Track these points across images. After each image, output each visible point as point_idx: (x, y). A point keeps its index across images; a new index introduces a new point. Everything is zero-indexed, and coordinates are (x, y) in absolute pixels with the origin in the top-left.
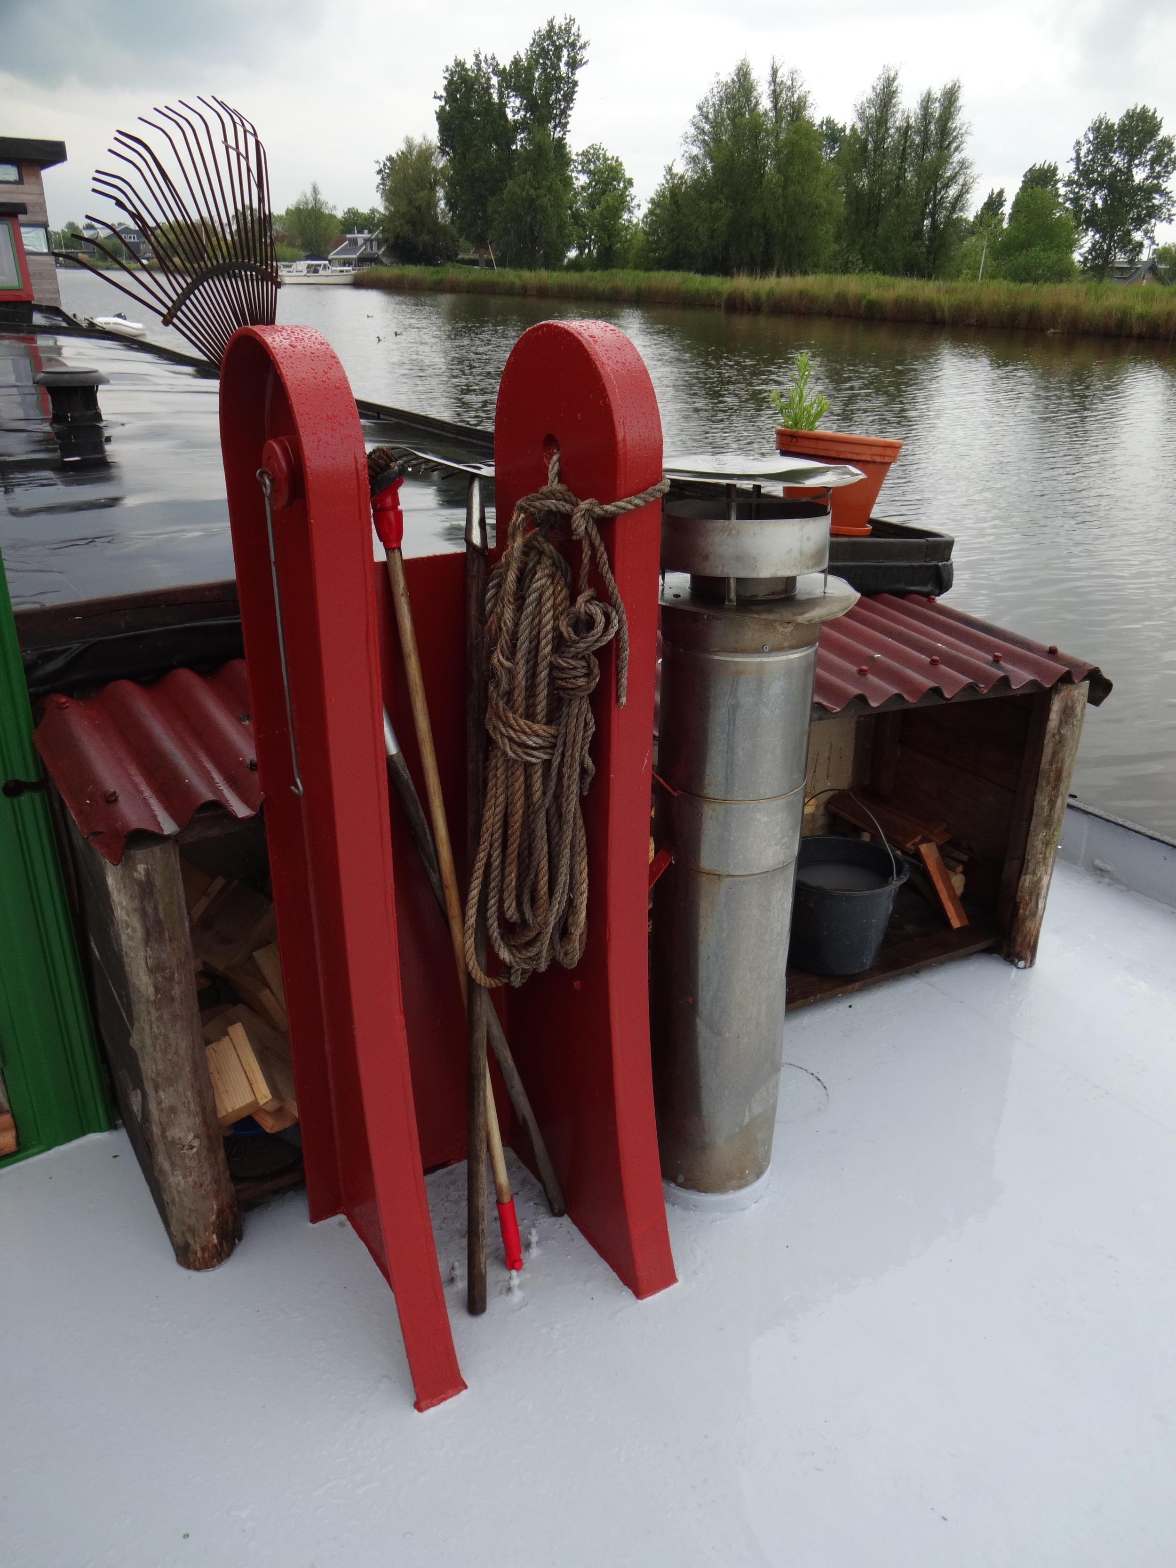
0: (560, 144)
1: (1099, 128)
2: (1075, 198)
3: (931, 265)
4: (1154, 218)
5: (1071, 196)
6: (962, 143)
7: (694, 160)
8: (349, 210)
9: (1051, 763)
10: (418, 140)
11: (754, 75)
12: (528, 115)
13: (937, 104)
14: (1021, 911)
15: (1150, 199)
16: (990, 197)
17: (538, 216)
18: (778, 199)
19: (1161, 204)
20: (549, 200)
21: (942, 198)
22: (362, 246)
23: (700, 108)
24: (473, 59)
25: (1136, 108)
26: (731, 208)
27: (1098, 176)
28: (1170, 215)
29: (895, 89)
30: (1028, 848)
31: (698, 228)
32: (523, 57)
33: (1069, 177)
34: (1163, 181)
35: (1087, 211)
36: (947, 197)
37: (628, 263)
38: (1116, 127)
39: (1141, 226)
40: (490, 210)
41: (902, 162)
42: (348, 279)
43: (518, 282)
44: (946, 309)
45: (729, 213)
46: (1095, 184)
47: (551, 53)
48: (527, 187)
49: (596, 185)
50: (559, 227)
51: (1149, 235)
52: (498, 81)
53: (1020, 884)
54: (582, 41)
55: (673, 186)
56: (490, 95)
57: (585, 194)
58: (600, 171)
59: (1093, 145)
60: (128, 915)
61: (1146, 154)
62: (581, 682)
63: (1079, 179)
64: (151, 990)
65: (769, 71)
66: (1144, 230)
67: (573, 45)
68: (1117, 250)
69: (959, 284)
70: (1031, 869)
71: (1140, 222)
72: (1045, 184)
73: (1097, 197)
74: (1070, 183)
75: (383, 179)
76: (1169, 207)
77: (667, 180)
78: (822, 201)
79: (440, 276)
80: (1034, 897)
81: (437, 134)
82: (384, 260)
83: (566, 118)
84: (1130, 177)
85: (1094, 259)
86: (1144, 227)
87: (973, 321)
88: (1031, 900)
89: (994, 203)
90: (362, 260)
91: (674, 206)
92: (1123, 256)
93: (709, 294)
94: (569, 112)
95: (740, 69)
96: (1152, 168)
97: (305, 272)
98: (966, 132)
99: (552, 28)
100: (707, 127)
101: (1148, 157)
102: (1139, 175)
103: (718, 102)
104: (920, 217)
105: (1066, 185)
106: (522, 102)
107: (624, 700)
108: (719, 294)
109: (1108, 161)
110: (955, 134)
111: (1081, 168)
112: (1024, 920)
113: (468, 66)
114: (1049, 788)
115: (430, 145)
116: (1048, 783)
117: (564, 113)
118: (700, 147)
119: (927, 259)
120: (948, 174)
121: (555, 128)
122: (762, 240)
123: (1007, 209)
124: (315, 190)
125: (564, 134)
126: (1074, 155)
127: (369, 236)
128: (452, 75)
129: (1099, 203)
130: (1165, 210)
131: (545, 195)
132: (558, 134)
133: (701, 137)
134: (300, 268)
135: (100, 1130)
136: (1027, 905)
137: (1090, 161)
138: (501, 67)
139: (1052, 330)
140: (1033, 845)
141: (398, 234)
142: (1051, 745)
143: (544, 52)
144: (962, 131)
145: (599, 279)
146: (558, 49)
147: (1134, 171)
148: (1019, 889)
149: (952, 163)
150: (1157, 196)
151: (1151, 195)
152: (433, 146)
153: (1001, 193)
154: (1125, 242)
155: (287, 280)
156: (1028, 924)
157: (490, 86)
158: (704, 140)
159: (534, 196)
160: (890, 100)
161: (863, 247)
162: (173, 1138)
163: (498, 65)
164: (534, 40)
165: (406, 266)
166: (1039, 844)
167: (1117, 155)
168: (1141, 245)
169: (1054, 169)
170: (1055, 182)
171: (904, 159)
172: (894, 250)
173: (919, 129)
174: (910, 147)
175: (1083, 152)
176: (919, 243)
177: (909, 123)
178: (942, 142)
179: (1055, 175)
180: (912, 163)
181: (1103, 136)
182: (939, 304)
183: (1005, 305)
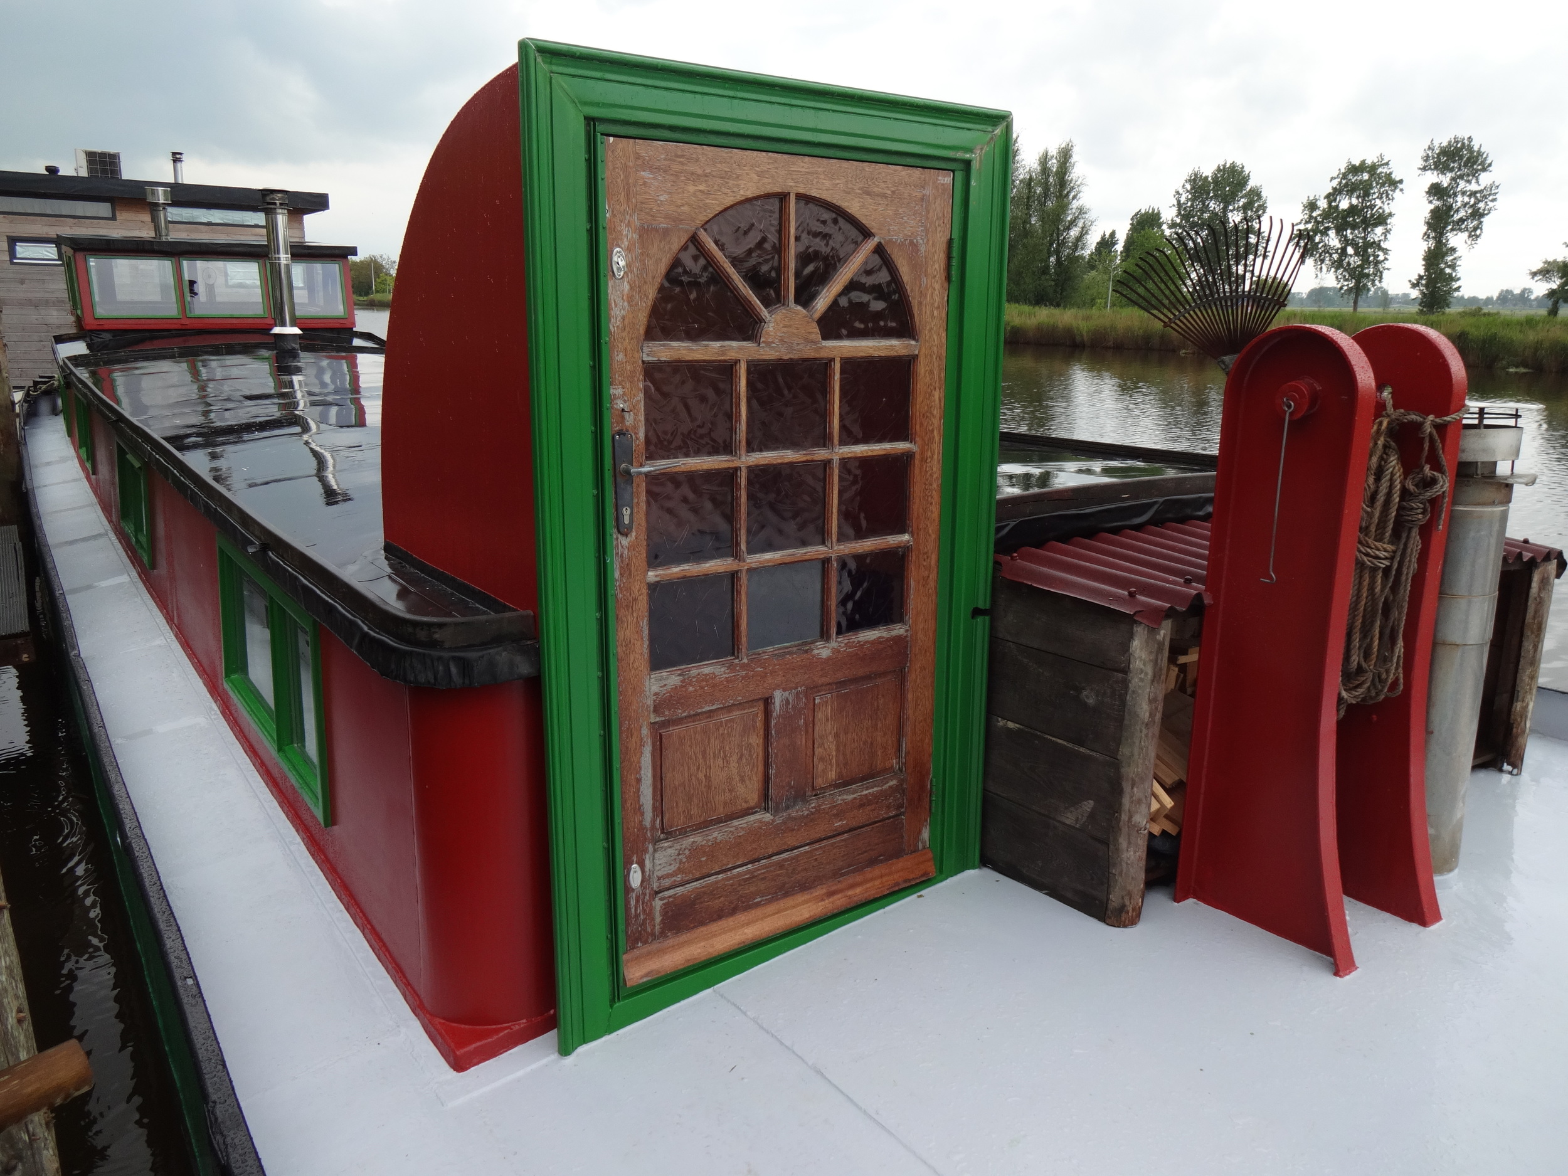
1: (1194, 180)
2: (1179, 238)
3: (1057, 296)
5: (1176, 236)
6: (1079, 192)
9: (1534, 618)
13: (1054, 161)
14: (1514, 730)
16: (1103, 238)
21: (1064, 238)
25: (1226, 164)
27: (1199, 219)
30: (1518, 682)
33: (1172, 220)
34: (1256, 223)
36: (1068, 238)
38: (1210, 179)
39: (1241, 262)
41: (1027, 209)
44: (1085, 334)
46: (1196, 227)
51: (1248, 269)
53: (1513, 710)
59: (1191, 194)
60: (1144, 664)
61: (1238, 201)
62: (1420, 516)
63: (1181, 221)
64: (1147, 714)
66: (1243, 264)
68: (1220, 282)
69: (1094, 311)
70: (1520, 698)
71: (1239, 258)
72: (1152, 226)
73: (1198, 237)
74: (1173, 225)
76: (1264, 245)
80: (1524, 719)
84: (1227, 220)
85: (1201, 290)
87: (1111, 344)
88: (1521, 721)
89: (1106, 244)
96: (1245, 213)
98: (1082, 184)
101: (1241, 204)
102: (1235, 217)
104: (1046, 255)
105: (1170, 227)
107: (1441, 527)
109: (1205, 208)
110: (1072, 185)
111: (1183, 212)
112: (1517, 737)
114: (1533, 636)
116: (1532, 633)
119: (1055, 291)
120: (1069, 219)
123: (1119, 247)
126: (1176, 203)
129: (1200, 242)
130: (1260, 248)
135: (973, 868)
136: (1519, 725)
137: (1190, 207)
139: (1184, 351)
140: (1522, 680)
142: (1533, 606)
144: (1078, 183)
147: (1230, 215)
148: (1512, 713)
149: (1071, 209)
150: (1252, 236)
151: (1247, 235)
153: (1113, 234)
156: (1519, 739)
162: (1136, 823)
166: (1526, 679)
167: (1213, 202)
169: (1158, 214)
170: (1160, 225)
171: (1028, 206)
172: (1025, 283)
173: (1040, 181)
174: (1033, 196)
175: (1183, 200)
176: (1047, 277)
177: (1031, 176)
178: (1061, 191)
179: (1160, 218)
180: (1036, 209)
181: (1199, 187)
182: (1078, 329)
183: (1139, 329)
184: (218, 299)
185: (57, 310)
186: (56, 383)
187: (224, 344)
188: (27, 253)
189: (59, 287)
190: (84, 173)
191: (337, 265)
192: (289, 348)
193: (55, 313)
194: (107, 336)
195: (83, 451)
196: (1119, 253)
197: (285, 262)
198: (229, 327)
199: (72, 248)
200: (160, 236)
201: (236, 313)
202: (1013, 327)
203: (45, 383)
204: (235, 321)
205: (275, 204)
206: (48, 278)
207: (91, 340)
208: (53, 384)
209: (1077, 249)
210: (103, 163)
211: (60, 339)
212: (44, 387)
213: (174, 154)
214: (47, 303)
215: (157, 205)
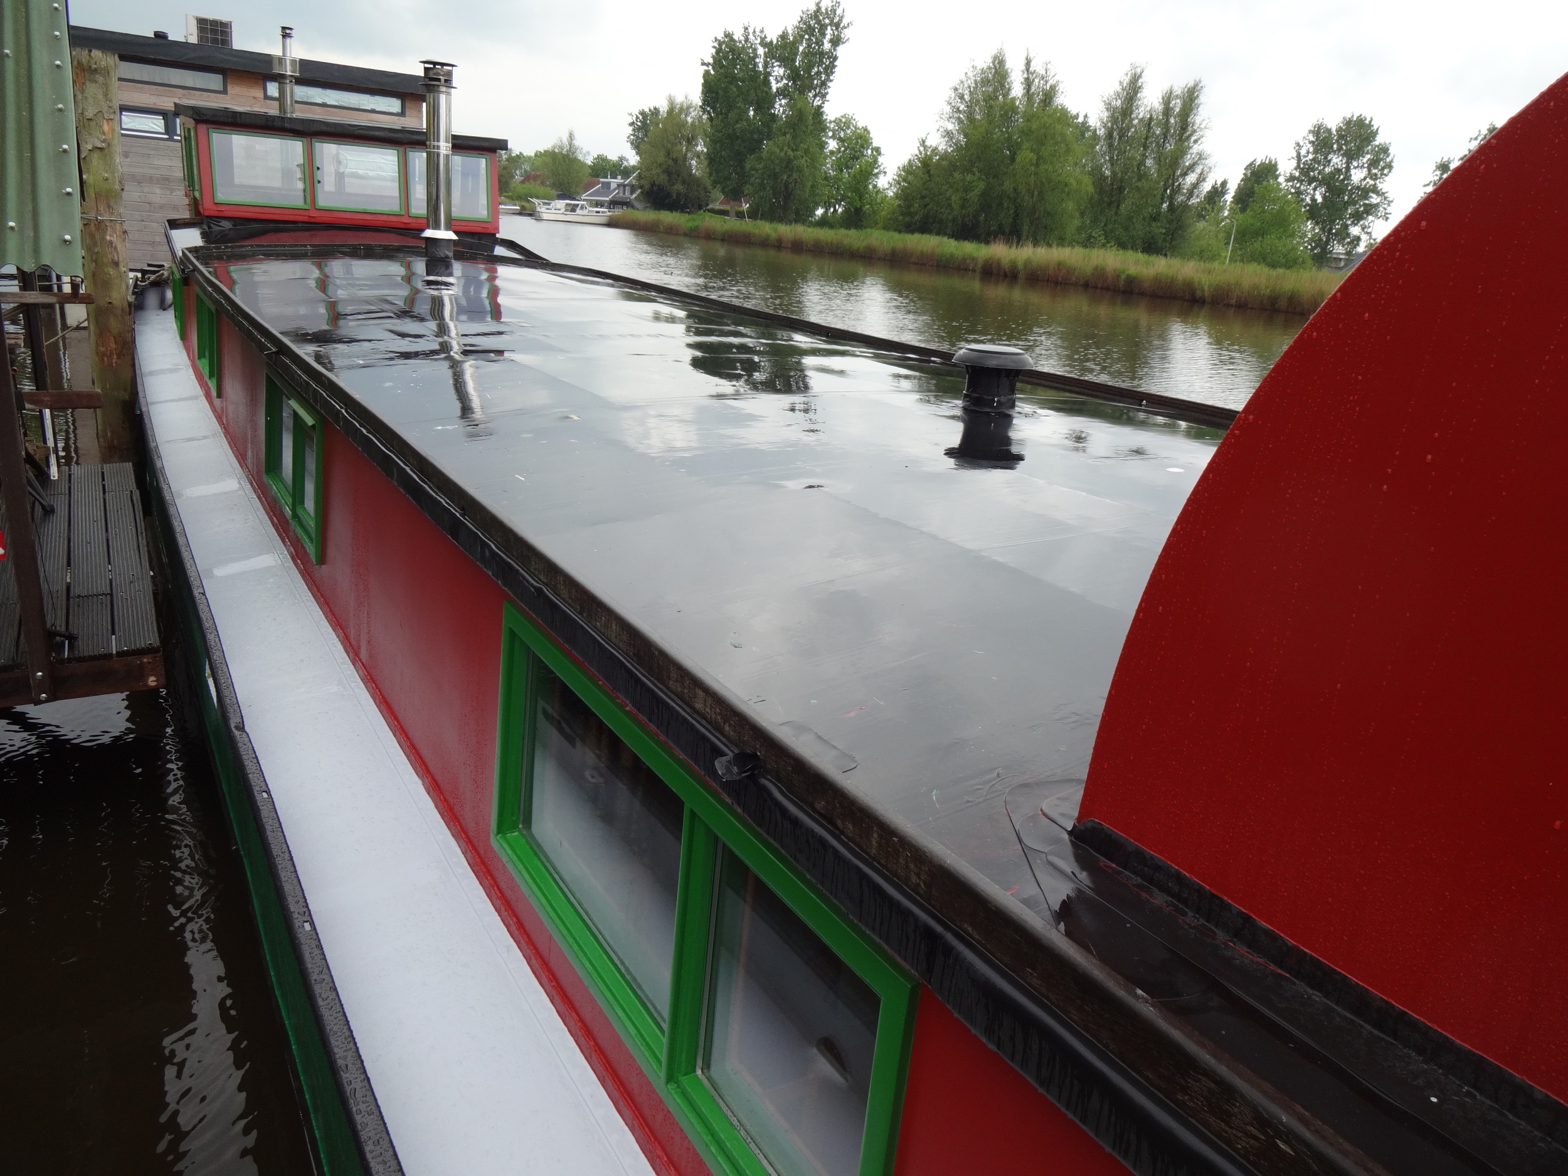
0: (818, 112)
1: (1318, 131)
2: (1296, 192)
3: (1168, 245)
4: (1371, 214)
5: (1293, 191)
6: (1202, 137)
7: (948, 134)
8: (598, 156)
10: (679, 99)
11: (1009, 65)
12: (790, 84)
13: (1179, 100)
15: (1366, 197)
16: (1215, 186)
17: (794, 175)
18: (1030, 176)
19: (1378, 204)
20: (806, 161)
21: (1180, 184)
22: (614, 190)
23: (956, 89)
24: (742, 31)
25: (1353, 116)
26: (983, 180)
27: (1319, 173)
28: (1386, 213)
29: (1140, 84)
31: (951, 196)
32: (790, 32)
33: (1290, 173)
34: (1380, 182)
35: (1308, 205)
36: (1184, 184)
37: (876, 224)
38: (1334, 132)
39: (1358, 222)
40: (748, 166)
41: (1144, 150)
42: (603, 220)
43: (774, 235)
44: (1206, 288)
45: (982, 185)
46: (1316, 181)
47: (817, 30)
48: (786, 148)
49: (846, 150)
50: (812, 186)
51: (1366, 230)
52: (765, 52)
54: (845, 22)
55: (926, 157)
56: (756, 65)
57: (834, 158)
58: (850, 138)
59: (1313, 146)
61: (1364, 157)
63: (1300, 176)
65: (1024, 62)
66: (1361, 226)
67: (837, 25)
68: (1335, 242)
71: (1358, 217)
72: (1267, 178)
73: (1317, 193)
74: (1291, 178)
75: (634, 130)
76: (1386, 206)
77: (920, 151)
78: (1072, 181)
79: (696, 224)
81: (700, 94)
82: (636, 204)
83: (826, 89)
84: (1348, 177)
85: (1313, 249)
86: (1361, 223)
87: (1233, 302)
89: (1217, 192)
90: (613, 204)
91: (927, 175)
92: (1340, 248)
93: (964, 259)
94: (829, 84)
95: (995, 58)
96: (1369, 170)
97: (563, 210)
98: (1206, 128)
99: (819, 9)
100: (962, 107)
101: (1365, 160)
102: (1357, 176)
103: (973, 85)
104: (1160, 200)
105: (1288, 180)
106: (785, 71)
108: (974, 259)
109: (1328, 162)
110: (1194, 128)
111: (1302, 166)
113: (736, 37)
115: (691, 104)
117: (824, 84)
118: (954, 123)
119: (1165, 240)
120: (1187, 164)
121: (815, 96)
122: (1012, 212)
123: (1229, 197)
124: (571, 137)
125: (823, 103)
126: (1295, 154)
127: (622, 181)
128: (720, 44)
129: (1319, 199)
130: (1381, 209)
131: (803, 157)
132: (817, 102)
133: (956, 115)
134: (558, 206)
137: (1310, 160)
138: (768, 40)
141: (654, 181)
143: (810, 30)
145: (852, 238)
146: (823, 28)
147: (1353, 172)
149: (1191, 153)
150: (1374, 196)
151: (1368, 194)
152: (694, 104)
153: (1224, 183)
154: (1343, 234)
155: (545, 216)
157: (756, 56)
158: (959, 117)
159: (792, 157)
160: (1136, 95)
161: (1105, 225)
163: (765, 37)
164: (802, 18)
165: (662, 212)
167: (1336, 156)
168: (1358, 239)
169: (1275, 165)
170: (1277, 177)
171: (1145, 147)
172: (1134, 228)
173: (1160, 121)
174: (1152, 136)
175: (1303, 152)
176: (1159, 224)
177: (1151, 115)
178: (1181, 135)
179: (1277, 170)
180: (1152, 150)
181: (1323, 140)
182: (1199, 283)
183: (1267, 287)
184: (348, 190)
185: (162, 189)
186: (166, 273)
187: (363, 245)
188: (133, 124)
189: (173, 164)
190: (193, 39)
191: (484, 160)
192: (443, 256)
193: (158, 191)
194: (227, 225)
195: (204, 365)
196: (1228, 203)
197: (445, 152)
198: (360, 223)
199: (194, 119)
200: (285, 112)
201: (371, 208)
202: (1128, 276)
203: (154, 272)
204: (368, 217)
205: (439, 80)
206: (153, 152)
207: (209, 228)
208: (163, 274)
209: (1192, 197)
210: (214, 31)
211: (174, 224)
212: (153, 277)
213: (284, 28)
214: (151, 180)
215: (283, 76)
